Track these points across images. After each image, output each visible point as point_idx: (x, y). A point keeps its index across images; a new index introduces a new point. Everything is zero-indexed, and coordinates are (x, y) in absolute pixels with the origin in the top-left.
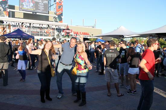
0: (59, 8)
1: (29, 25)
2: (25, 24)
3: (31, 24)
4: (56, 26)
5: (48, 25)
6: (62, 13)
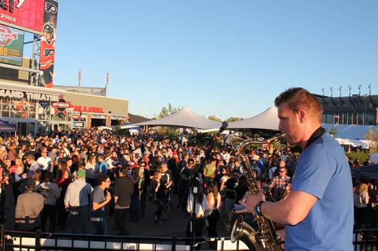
0: (47, 55)
4: (41, 94)
5: (25, 93)
6: (53, 66)
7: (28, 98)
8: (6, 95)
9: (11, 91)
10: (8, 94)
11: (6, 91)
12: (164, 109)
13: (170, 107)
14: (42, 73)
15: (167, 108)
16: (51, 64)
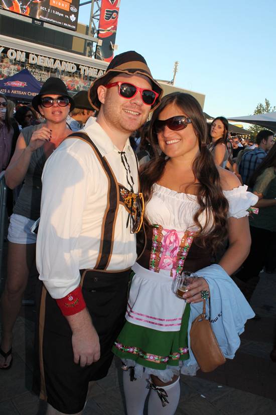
0: (109, 18)
1: (23, 59)
2: (12, 54)
3: (31, 56)
4: (99, 70)
5: (78, 66)
6: (114, 34)
7: (82, 72)
8: (54, 67)
9: (61, 61)
10: (57, 65)
11: (55, 60)
12: (261, 105)
13: (268, 104)
14: (100, 42)
15: (264, 105)
16: (113, 31)
